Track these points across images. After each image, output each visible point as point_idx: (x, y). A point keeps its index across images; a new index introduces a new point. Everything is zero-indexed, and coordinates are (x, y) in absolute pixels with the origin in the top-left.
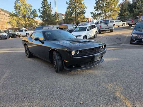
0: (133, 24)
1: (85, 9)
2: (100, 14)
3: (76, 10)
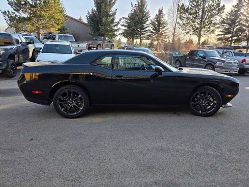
2: (29, 19)
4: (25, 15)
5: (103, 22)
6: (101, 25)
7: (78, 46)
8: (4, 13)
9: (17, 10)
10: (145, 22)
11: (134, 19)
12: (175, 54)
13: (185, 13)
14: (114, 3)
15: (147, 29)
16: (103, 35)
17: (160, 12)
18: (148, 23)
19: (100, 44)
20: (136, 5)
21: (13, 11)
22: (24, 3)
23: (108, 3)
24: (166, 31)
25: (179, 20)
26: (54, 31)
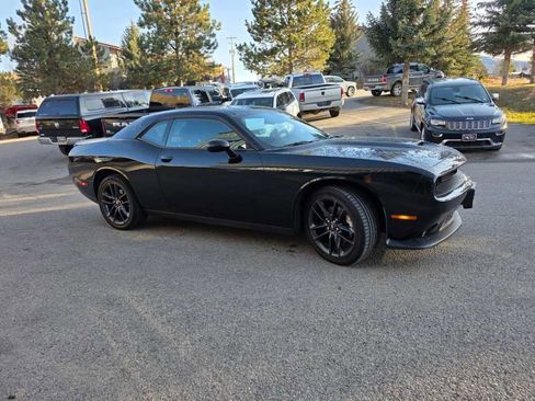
0: (385, 88)
1: (214, 31)
3: (177, 34)
4: (269, 46)
5: (400, 29)
6: (395, 39)
7: (323, 93)
8: (240, 48)
9: (258, 40)
21: (253, 42)
26: (318, 67)
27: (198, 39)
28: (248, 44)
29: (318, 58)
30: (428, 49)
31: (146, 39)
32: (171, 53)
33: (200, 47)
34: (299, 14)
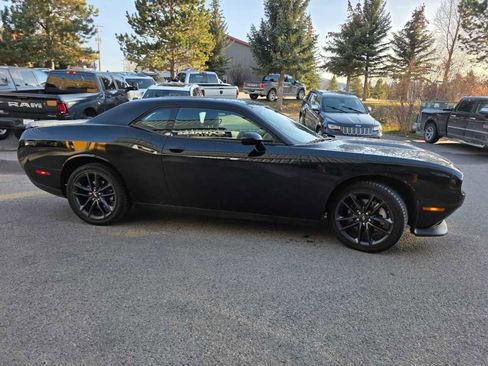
0: (263, 93)
1: (91, 17)
2: (157, 47)
3: (49, 13)
4: (152, 41)
5: (279, 44)
6: (275, 52)
7: (221, 92)
8: (121, 38)
9: (140, 33)
10: (379, 39)
11: (353, 35)
12: (432, 107)
13: (477, 16)
14: (305, 5)
15: (381, 54)
16: (278, 70)
17: (418, 15)
18: (385, 40)
19: (274, 89)
20: (359, 5)
21: (135, 34)
22: (150, 19)
23: (291, 7)
24: (429, 57)
25: (461, 31)
26: (198, 67)
27: (74, 22)
28: (130, 36)
29: (198, 59)
30: (301, 65)
31: (10, 13)
32: (40, 32)
33: (76, 31)
34: (183, 15)
